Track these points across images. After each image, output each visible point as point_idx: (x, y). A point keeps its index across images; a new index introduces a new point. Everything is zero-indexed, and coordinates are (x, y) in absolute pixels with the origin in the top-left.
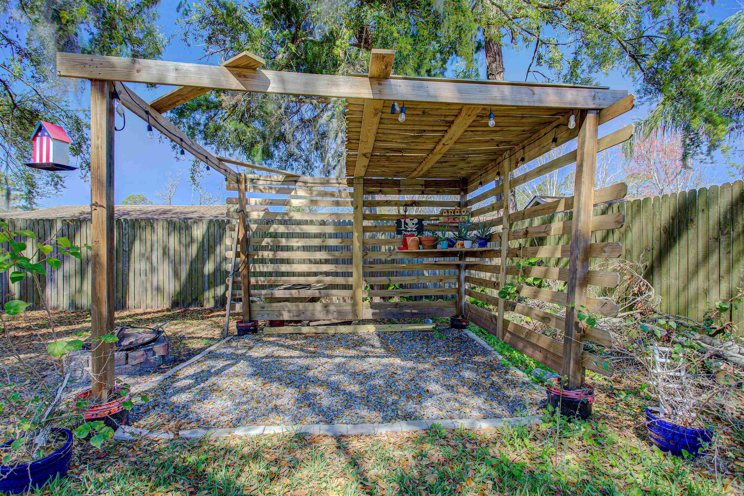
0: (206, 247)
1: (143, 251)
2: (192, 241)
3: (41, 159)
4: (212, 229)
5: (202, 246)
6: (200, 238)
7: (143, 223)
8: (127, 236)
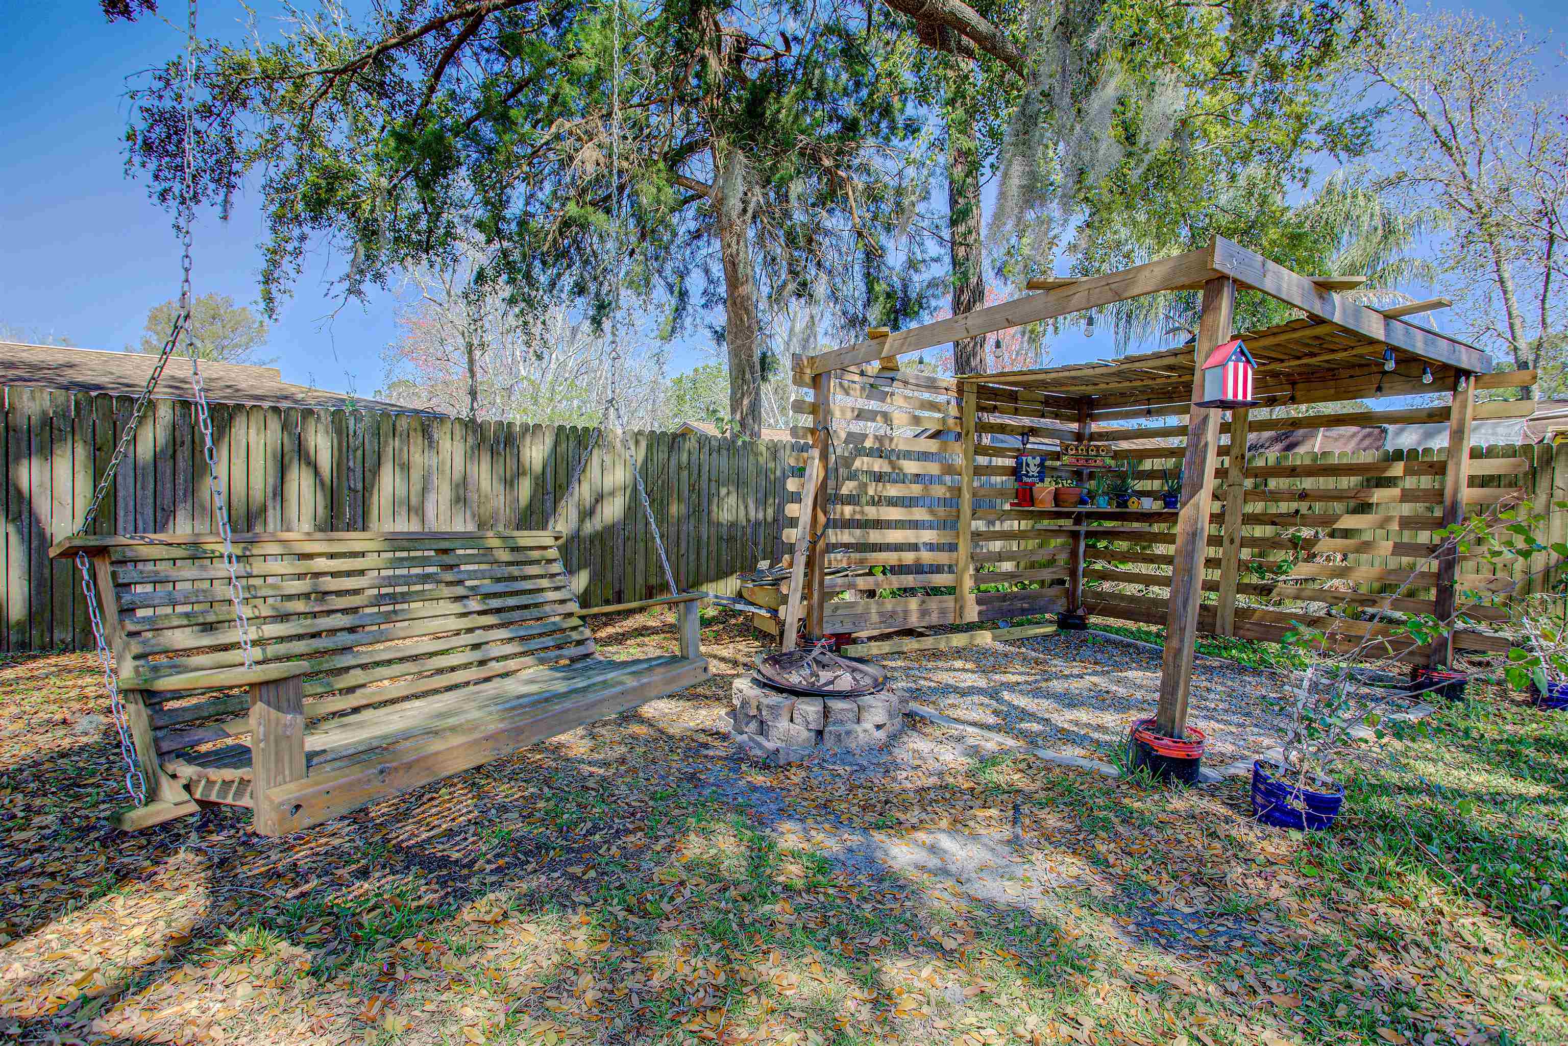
0: (550, 487)
1: (401, 491)
2: (520, 472)
3: (1235, 394)
4: (564, 446)
5: (540, 482)
6: (538, 466)
7: (403, 424)
8: (359, 453)
